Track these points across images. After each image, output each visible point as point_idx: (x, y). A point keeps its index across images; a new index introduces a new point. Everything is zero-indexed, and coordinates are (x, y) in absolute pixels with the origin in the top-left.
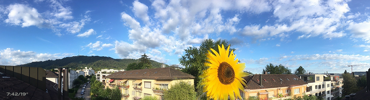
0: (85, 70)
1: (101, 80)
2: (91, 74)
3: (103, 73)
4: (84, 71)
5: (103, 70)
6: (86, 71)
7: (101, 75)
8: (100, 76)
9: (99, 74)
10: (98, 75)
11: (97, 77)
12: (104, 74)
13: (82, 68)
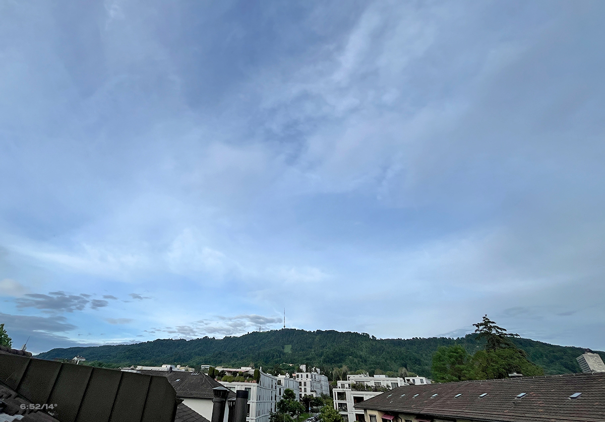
0: (300, 374)
1: (352, 413)
2: (319, 391)
3: (355, 387)
4: (300, 380)
5: (353, 379)
6: (304, 379)
7: (350, 395)
8: (345, 399)
9: (341, 390)
11: (336, 402)
12: (359, 394)
13: (293, 368)
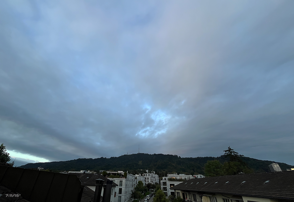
1: (169, 192)
2: (154, 182)
3: (170, 180)
4: (145, 177)
5: (170, 176)
6: (148, 176)
8: (166, 185)
9: (164, 181)
10: (165, 184)
11: (162, 186)
